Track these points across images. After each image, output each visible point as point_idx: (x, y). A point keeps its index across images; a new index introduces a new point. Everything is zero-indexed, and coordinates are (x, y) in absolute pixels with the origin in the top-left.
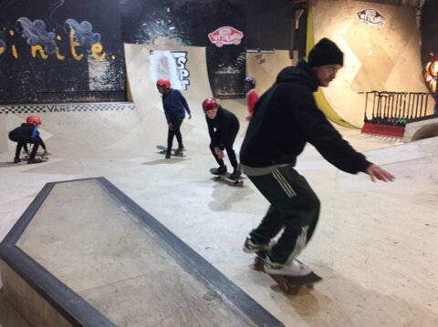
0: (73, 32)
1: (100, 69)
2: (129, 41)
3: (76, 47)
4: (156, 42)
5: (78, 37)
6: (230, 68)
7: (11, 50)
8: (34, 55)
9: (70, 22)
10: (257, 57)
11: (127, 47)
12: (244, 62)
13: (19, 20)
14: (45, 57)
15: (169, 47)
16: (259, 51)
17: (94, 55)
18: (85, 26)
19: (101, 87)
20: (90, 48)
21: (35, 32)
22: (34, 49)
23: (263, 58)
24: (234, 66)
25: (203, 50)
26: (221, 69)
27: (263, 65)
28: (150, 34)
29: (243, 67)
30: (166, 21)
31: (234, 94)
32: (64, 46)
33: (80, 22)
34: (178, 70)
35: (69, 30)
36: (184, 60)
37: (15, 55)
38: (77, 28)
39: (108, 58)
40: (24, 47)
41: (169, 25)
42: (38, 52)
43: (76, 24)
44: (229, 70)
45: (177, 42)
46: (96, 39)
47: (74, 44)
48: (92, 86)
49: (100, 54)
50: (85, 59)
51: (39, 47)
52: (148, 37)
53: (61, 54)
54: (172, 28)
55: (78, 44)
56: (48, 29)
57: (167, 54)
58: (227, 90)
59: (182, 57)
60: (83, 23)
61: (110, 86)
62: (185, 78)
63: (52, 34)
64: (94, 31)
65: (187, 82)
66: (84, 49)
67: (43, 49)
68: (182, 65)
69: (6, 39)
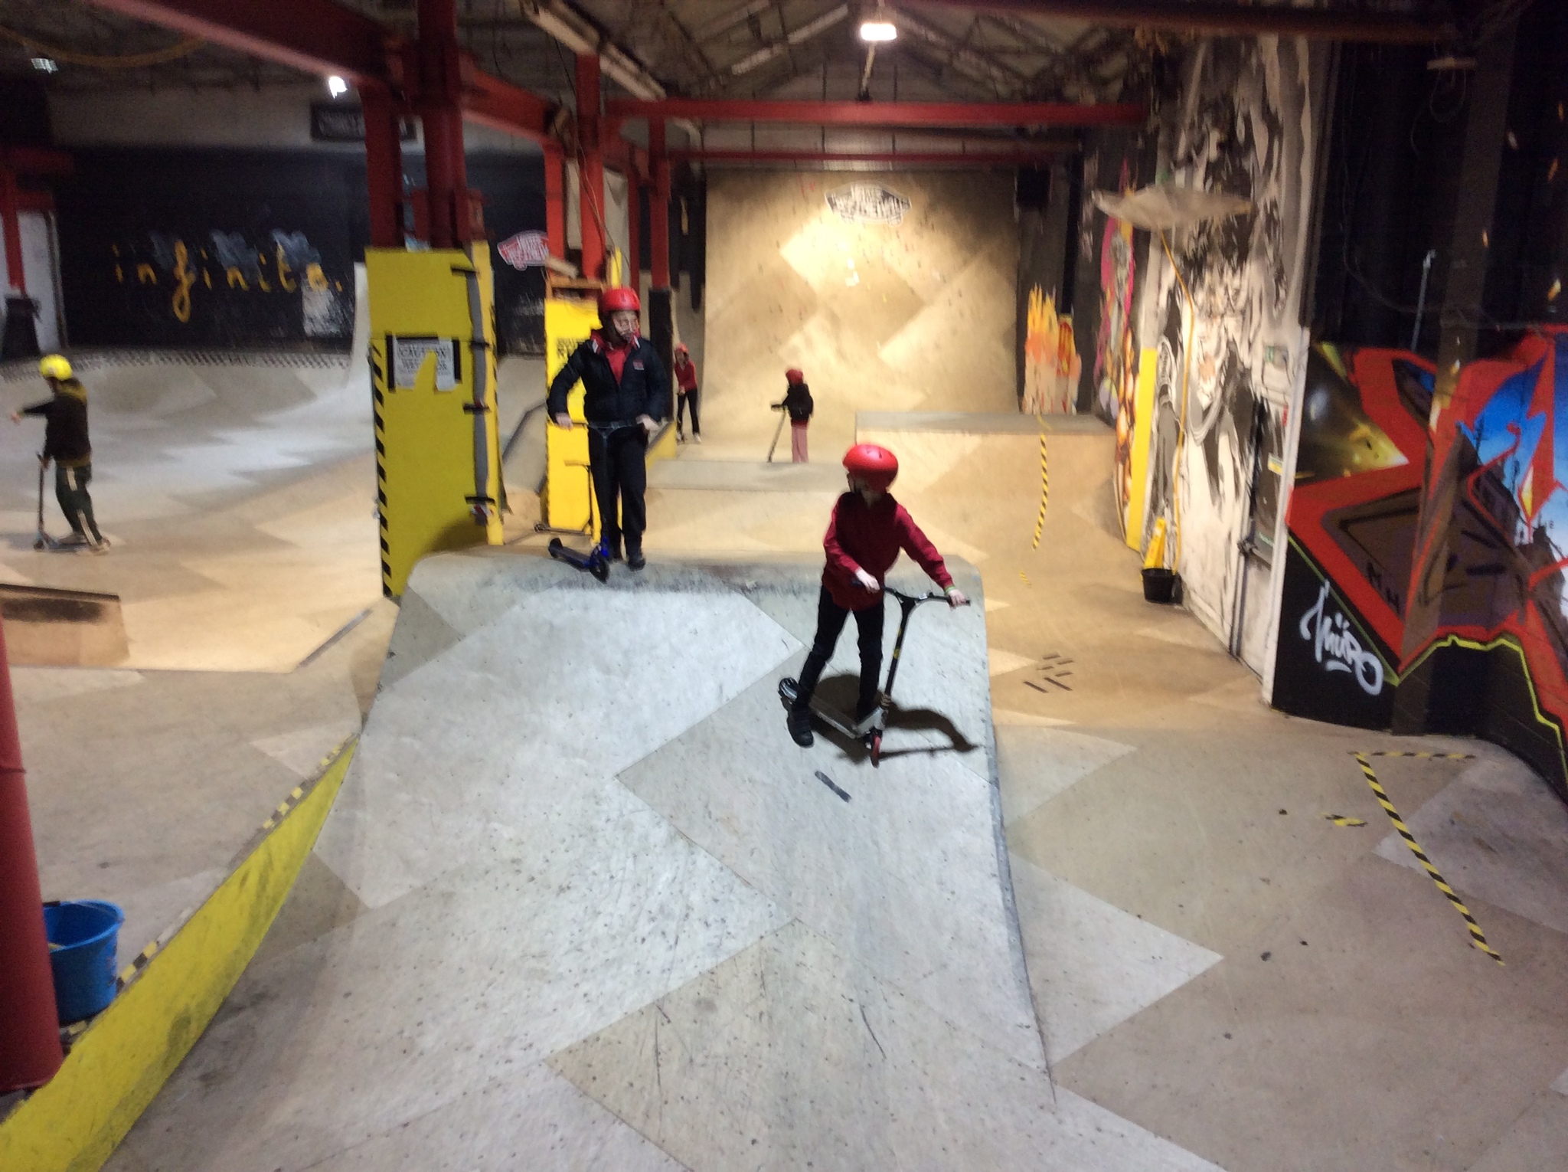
0: (281, 251)
1: (319, 303)
2: (362, 260)
3: (286, 273)
5: (289, 257)
7: (203, 277)
8: (231, 283)
11: (358, 269)
13: (214, 236)
14: (244, 285)
17: (312, 284)
18: (298, 241)
19: (321, 330)
20: (305, 273)
21: (232, 253)
22: (231, 275)
32: (271, 271)
33: (289, 234)
35: (276, 248)
37: (208, 283)
38: (286, 244)
39: (332, 287)
40: (218, 274)
42: (236, 280)
43: (288, 242)
46: (313, 261)
47: (283, 267)
48: (308, 328)
49: (319, 281)
50: (298, 288)
51: (237, 273)
53: (266, 282)
55: (288, 268)
56: (249, 245)
60: (295, 237)
61: (331, 328)
63: (253, 255)
64: (310, 248)
66: (298, 275)
69: (196, 263)
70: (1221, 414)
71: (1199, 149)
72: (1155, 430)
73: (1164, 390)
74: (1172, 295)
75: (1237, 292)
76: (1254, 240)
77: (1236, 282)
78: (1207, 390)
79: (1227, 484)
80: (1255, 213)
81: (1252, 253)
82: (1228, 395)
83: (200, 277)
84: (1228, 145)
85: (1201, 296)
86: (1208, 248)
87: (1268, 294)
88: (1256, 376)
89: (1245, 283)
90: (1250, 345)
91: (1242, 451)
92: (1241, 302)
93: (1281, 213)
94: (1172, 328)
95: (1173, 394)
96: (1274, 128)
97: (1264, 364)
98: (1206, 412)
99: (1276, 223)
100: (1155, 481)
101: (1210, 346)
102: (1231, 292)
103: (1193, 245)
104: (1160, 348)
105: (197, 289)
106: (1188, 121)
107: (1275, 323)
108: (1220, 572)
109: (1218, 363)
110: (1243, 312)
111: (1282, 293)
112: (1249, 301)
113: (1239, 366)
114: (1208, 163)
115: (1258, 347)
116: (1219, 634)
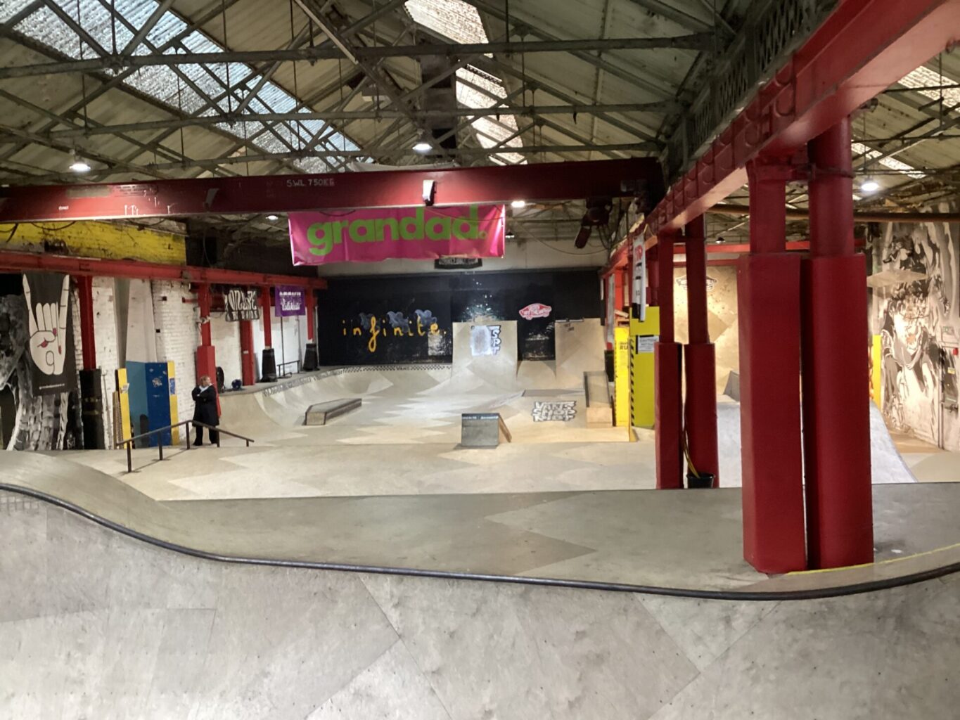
0: (419, 318)
1: (436, 341)
2: (456, 321)
3: (421, 328)
4: (476, 320)
5: (422, 320)
6: (539, 336)
7: (383, 332)
8: (395, 334)
9: (418, 312)
10: (566, 326)
11: (455, 325)
12: (553, 330)
13: (389, 313)
14: (401, 334)
15: (485, 323)
16: (568, 321)
17: (432, 332)
18: (427, 313)
19: (436, 353)
20: (429, 327)
21: (397, 320)
22: (396, 330)
23: (571, 326)
24: (543, 334)
25: (515, 322)
26: (531, 337)
27: (572, 332)
28: (472, 315)
29: (552, 334)
30: (484, 305)
31: (544, 356)
32: (414, 327)
33: (423, 311)
34: (492, 339)
35: (417, 317)
36: (498, 332)
37: (385, 334)
38: (422, 315)
39: (442, 333)
40: (390, 330)
41: (487, 307)
42: (398, 332)
43: (422, 313)
44: (539, 337)
45: (492, 319)
46: (434, 322)
47: (420, 325)
48: (430, 353)
49: (436, 331)
50: (426, 335)
51: (398, 329)
52: (470, 317)
53: (412, 332)
54: (489, 309)
55: (422, 325)
56: (405, 317)
57: (485, 328)
58: (537, 353)
59: (496, 329)
60: (426, 312)
61: (442, 352)
62: (496, 345)
63: (406, 320)
64: (433, 316)
65: (498, 348)
66: (426, 328)
67: (401, 329)
68: (496, 336)
69: (381, 326)
70: (922, 356)
71: (895, 256)
72: (883, 367)
73: (887, 351)
74: (886, 312)
75: (924, 308)
76: (931, 289)
77: (923, 305)
78: (913, 347)
79: (929, 382)
80: (929, 280)
81: (930, 294)
82: (925, 347)
83: (381, 332)
84: (912, 254)
85: (904, 312)
86: (907, 293)
87: (940, 308)
88: (938, 339)
89: (928, 306)
90: (934, 328)
91: (935, 368)
92: (927, 313)
93: (943, 279)
94: (889, 325)
95: (893, 351)
96: (935, 249)
97: (942, 334)
98: (913, 356)
99: (941, 283)
100: (887, 389)
101: (912, 330)
102: (921, 309)
103: (897, 292)
104: (882, 334)
105: (380, 337)
106: (887, 245)
107: (946, 319)
108: (929, 416)
109: (917, 336)
110: (928, 316)
111: (947, 308)
112: (931, 312)
113: (929, 336)
114: (902, 262)
115: (938, 328)
116: (932, 442)
